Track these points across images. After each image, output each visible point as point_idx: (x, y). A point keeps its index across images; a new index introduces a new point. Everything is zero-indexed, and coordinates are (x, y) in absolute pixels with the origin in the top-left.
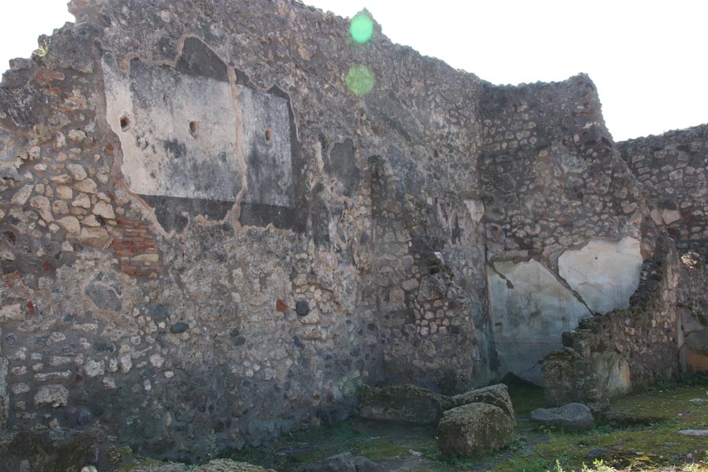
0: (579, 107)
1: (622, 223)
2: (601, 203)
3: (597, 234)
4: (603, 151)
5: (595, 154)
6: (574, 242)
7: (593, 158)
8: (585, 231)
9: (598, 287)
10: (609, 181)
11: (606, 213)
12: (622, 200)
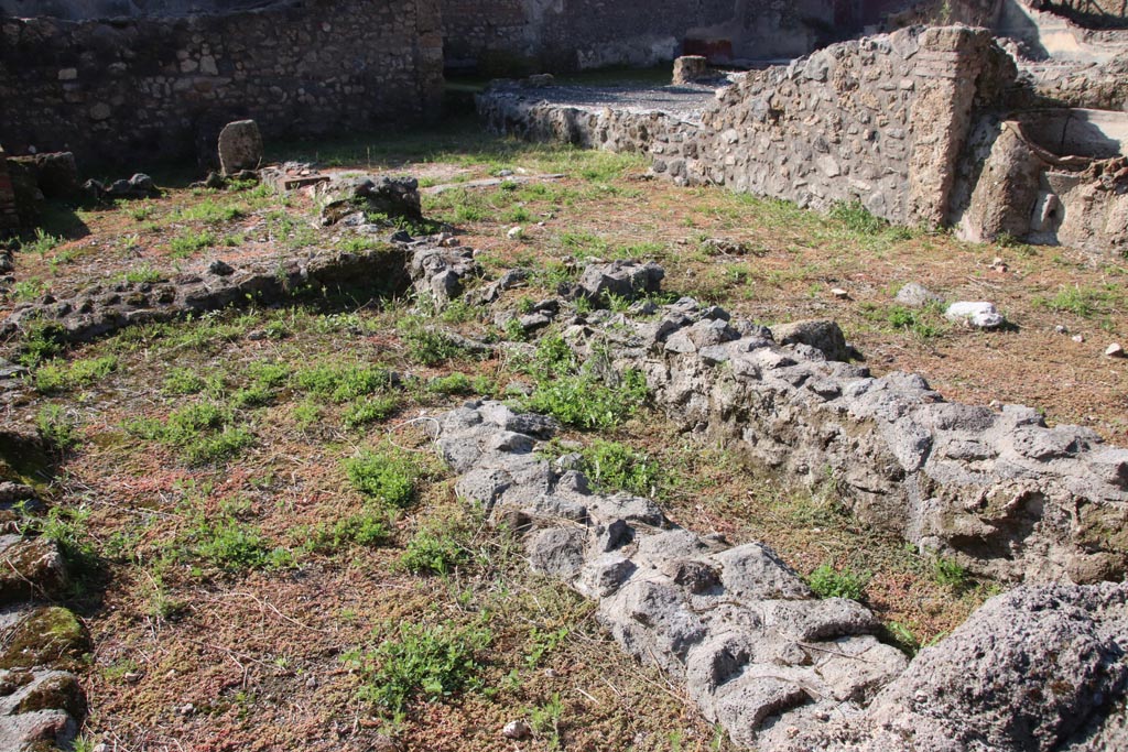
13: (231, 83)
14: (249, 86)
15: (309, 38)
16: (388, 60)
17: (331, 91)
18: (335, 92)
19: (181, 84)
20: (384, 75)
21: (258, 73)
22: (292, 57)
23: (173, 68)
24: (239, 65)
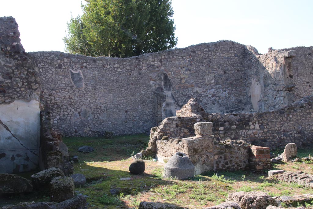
0: (11, 33)
1: (31, 93)
2: (21, 83)
3: (18, 97)
4: (24, 58)
5: (19, 59)
6: (5, 100)
7: (18, 60)
8: (12, 95)
9: (18, 123)
10: (26, 72)
11: (23, 88)
12: (32, 82)
13: (263, 132)
14: (268, 133)
15: (285, 119)
16: (308, 126)
17: (291, 136)
18: (292, 136)
19: (250, 132)
20: (307, 131)
21: (271, 129)
22: (280, 125)
23: (248, 127)
24: (265, 127)
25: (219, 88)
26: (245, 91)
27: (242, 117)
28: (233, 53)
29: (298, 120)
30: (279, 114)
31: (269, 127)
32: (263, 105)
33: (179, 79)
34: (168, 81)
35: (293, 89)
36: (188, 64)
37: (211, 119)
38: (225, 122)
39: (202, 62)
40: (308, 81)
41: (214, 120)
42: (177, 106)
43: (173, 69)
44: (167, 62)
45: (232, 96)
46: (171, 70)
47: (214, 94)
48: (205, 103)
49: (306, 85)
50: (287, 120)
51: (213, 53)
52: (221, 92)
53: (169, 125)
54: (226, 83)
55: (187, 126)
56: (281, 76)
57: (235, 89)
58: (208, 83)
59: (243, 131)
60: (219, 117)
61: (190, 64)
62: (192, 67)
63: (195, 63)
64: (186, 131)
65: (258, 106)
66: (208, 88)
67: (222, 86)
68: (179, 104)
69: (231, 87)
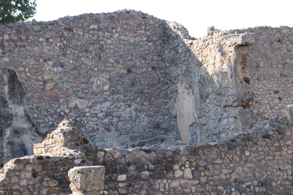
25: (118, 100)
26: (166, 107)
27: (160, 156)
28: (143, 34)
29: (260, 161)
30: (226, 148)
31: (210, 174)
32: (198, 132)
33: (40, 81)
34: (17, 86)
35: (250, 103)
36: (59, 52)
37: (102, 160)
38: (129, 164)
39: (86, 51)
40: (276, 89)
41: (108, 161)
42: (37, 135)
43: (27, 61)
44: (14, 48)
45: (143, 116)
46: (24, 63)
47: (109, 111)
48: (92, 129)
49: (273, 95)
50: (242, 160)
51: (106, 33)
52: (123, 108)
53: (18, 173)
54: (131, 90)
55: (55, 174)
56: (231, 80)
57: (147, 103)
58: (97, 91)
59: (162, 182)
60: (119, 156)
61: (62, 52)
62: (67, 60)
63: (73, 51)
64: (53, 185)
65: (189, 134)
66: (97, 100)
67: (125, 96)
68: (39, 130)
69: (141, 98)
